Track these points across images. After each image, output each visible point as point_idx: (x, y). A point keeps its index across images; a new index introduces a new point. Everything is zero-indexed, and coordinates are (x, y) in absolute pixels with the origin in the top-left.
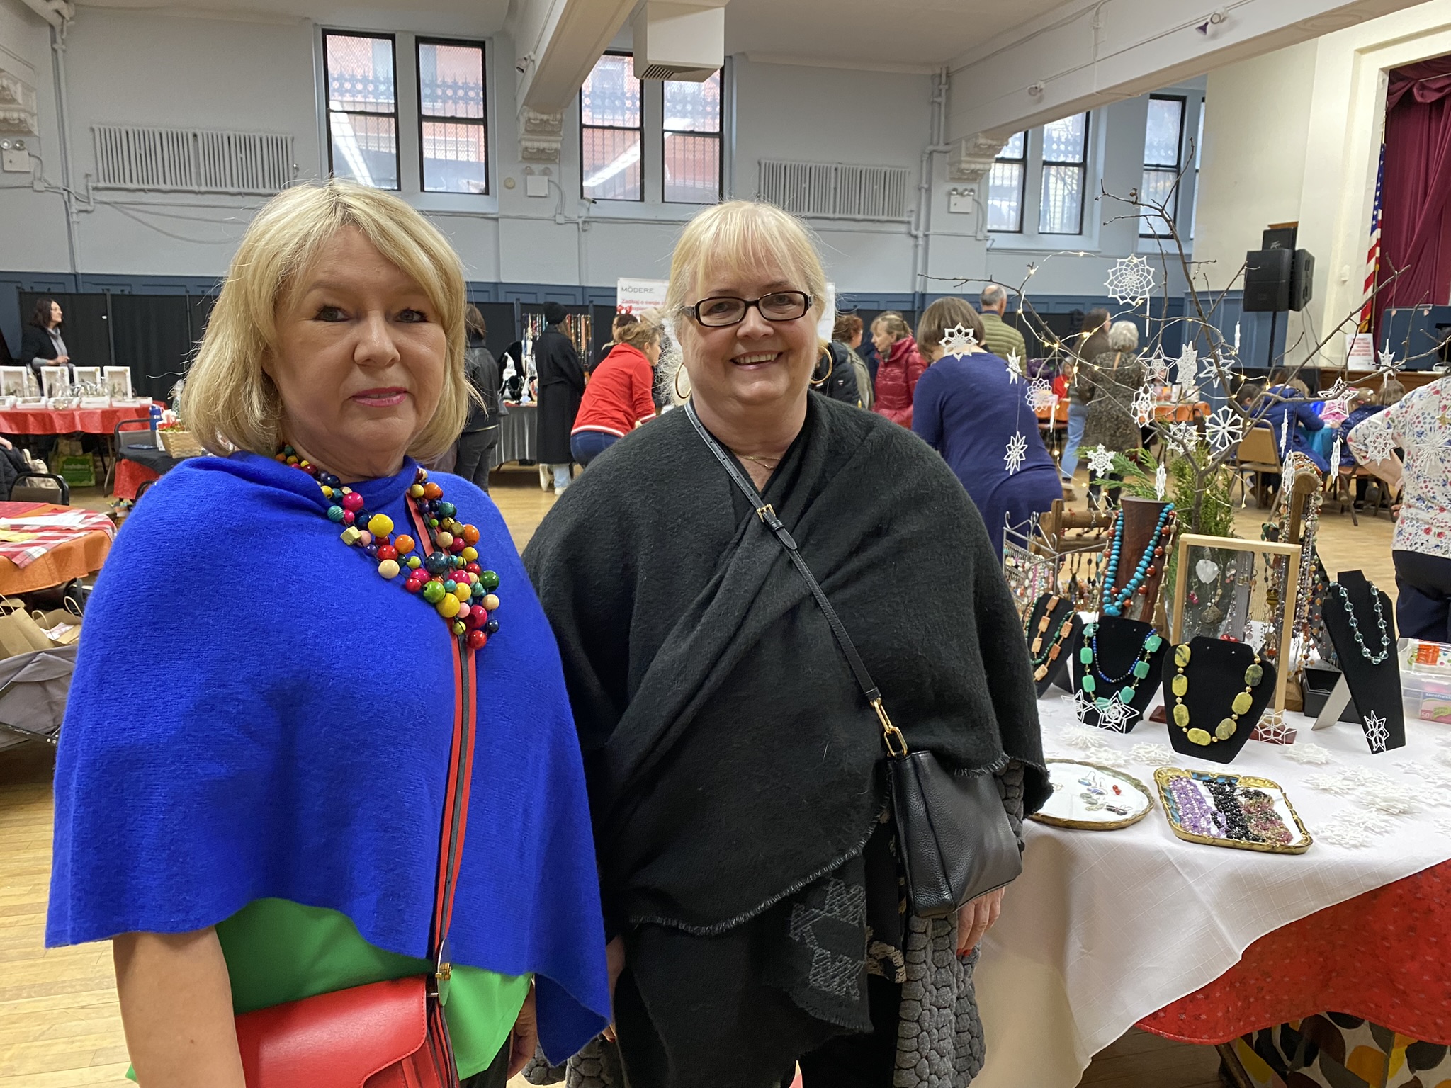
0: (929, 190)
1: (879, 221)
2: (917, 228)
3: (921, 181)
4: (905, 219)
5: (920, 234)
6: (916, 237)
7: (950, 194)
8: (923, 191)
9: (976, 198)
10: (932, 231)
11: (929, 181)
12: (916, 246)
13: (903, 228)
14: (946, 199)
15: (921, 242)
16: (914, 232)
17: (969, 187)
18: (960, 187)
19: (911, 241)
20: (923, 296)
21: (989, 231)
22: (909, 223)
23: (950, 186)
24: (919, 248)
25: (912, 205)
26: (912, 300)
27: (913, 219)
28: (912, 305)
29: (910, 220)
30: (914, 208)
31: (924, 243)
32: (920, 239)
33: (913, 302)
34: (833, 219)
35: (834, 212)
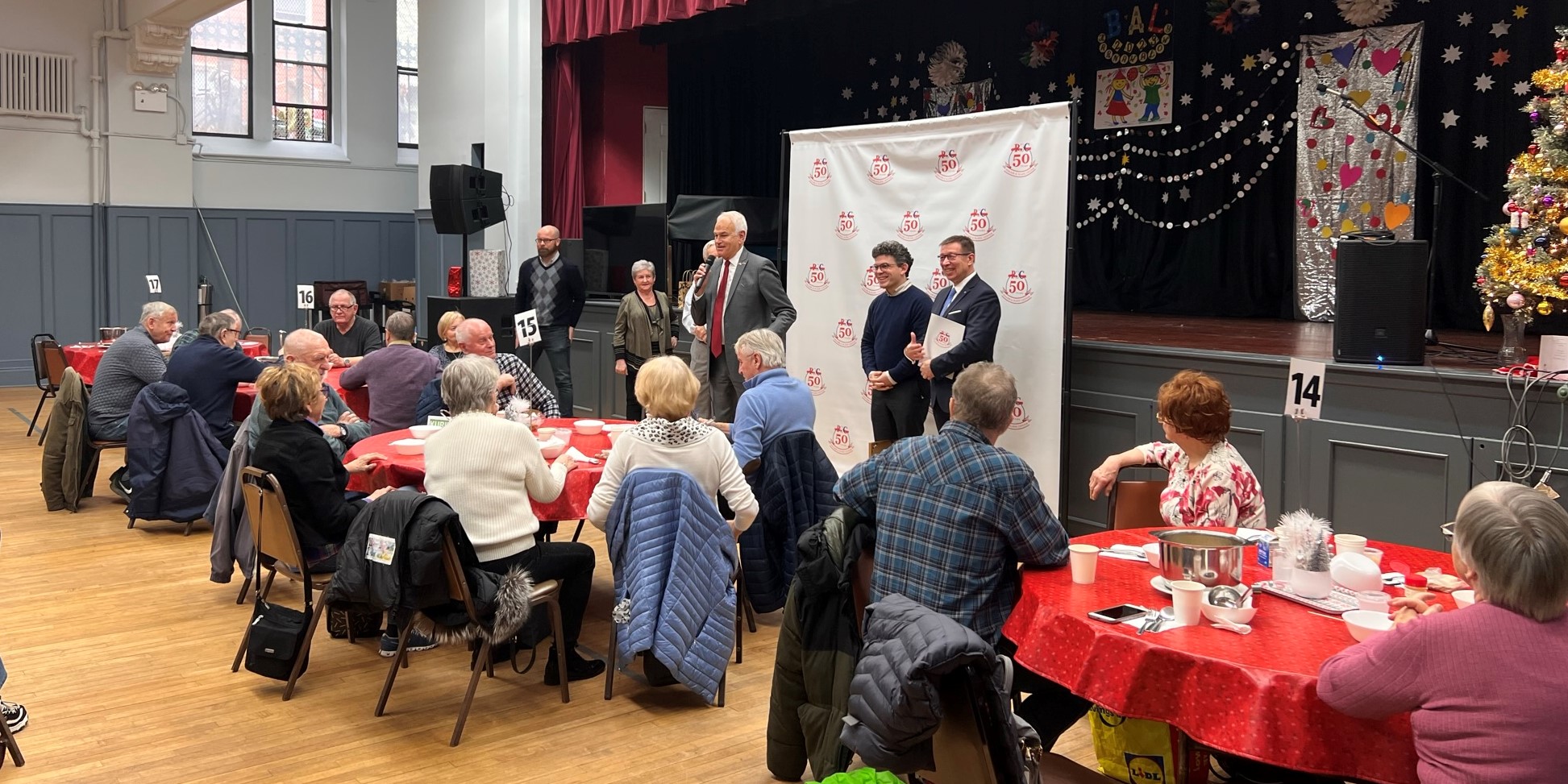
0: (104, 83)
1: (30, 117)
2: (91, 128)
3: (92, 73)
4: (71, 115)
5: (95, 134)
6: (89, 138)
7: (133, 89)
8: (96, 84)
9: (174, 96)
10: (111, 130)
11: (103, 72)
12: (91, 149)
13: (73, 126)
14: (131, 94)
15: (96, 143)
16: (85, 132)
17: (160, 81)
18: (147, 81)
19: (85, 143)
20: (105, 209)
21: (195, 134)
22: (77, 121)
23: (131, 80)
24: (96, 152)
25: (82, 100)
26: (90, 213)
27: (82, 117)
28: (89, 219)
29: (79, 117)
30: (85, 103)
31: (102, 146)
32: (96, 141)
33: (92, 216)
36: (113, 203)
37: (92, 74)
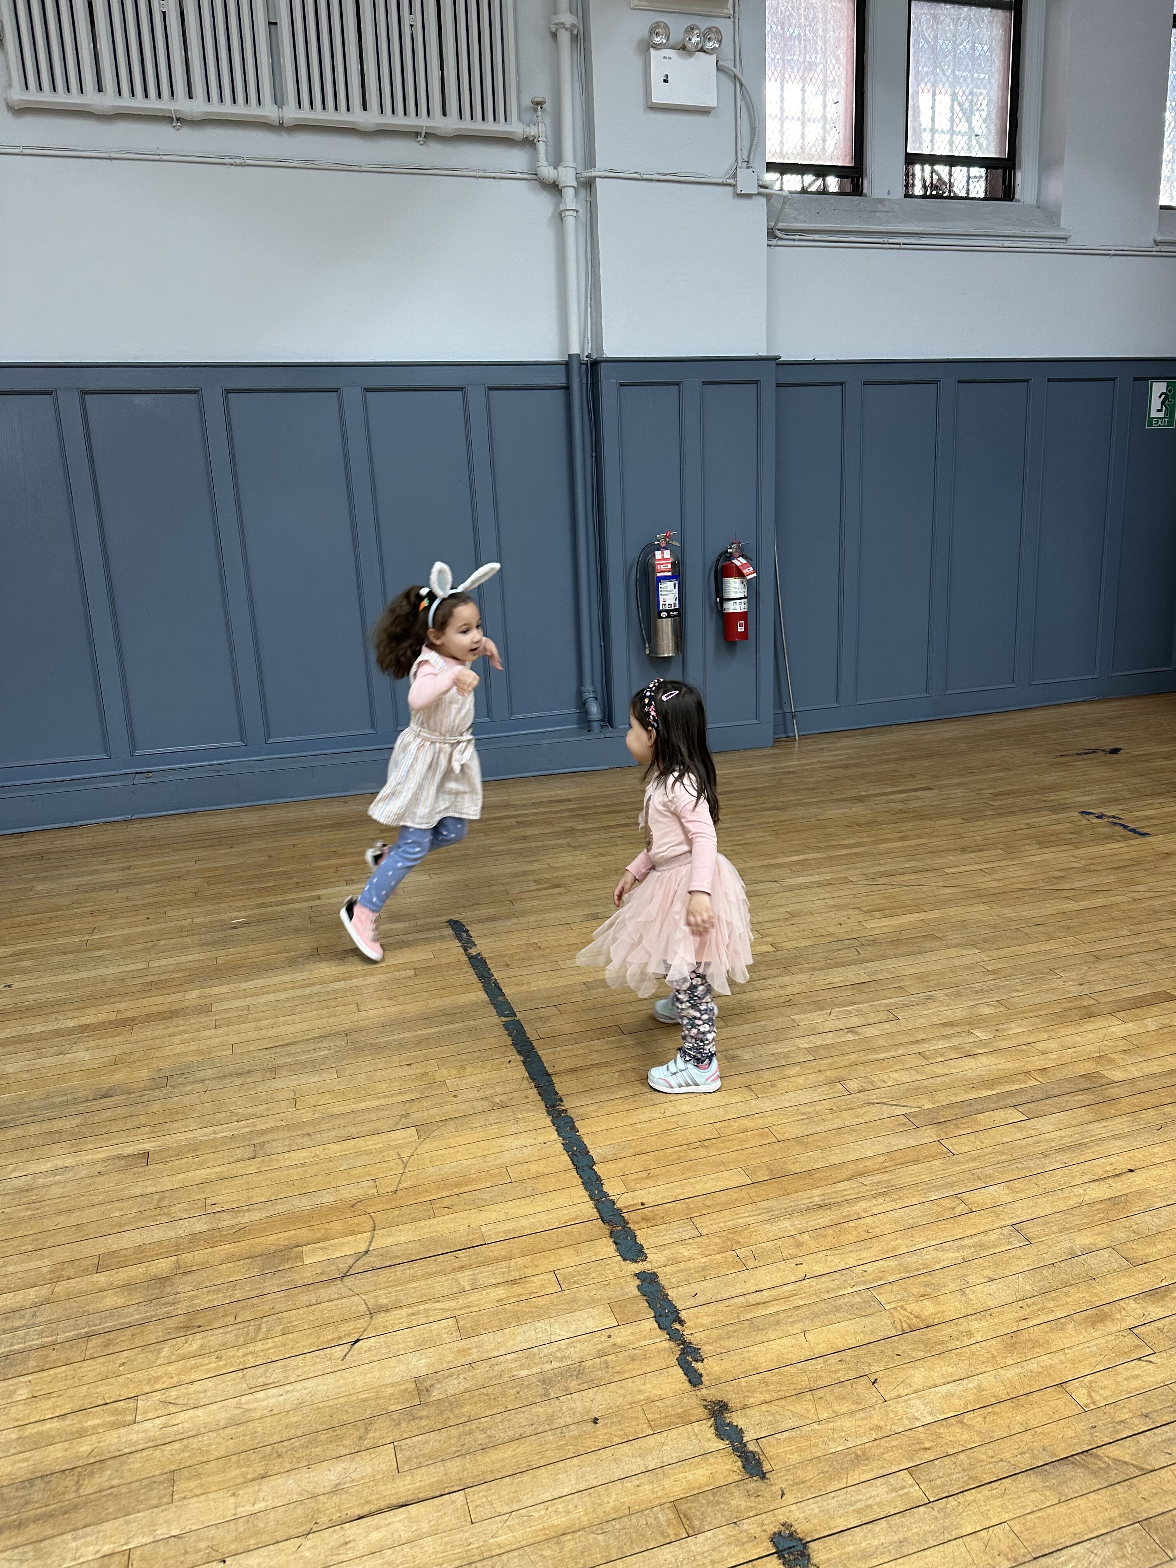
0: (582, 36)
1: (430, 136)
2: (557, 161)
3: (554, 11)
4: (516, 128)
5: (567, 176)
6: (554, 188)
7: (647, 46)
8: (565, 37)
9: (729, 65)
10: (602, 162)
11: (580, 4)
12: (560, 217)
13: (517, 159)
14: (637, 63)
15: (570, 199)
16: (547, 172)
18: (676, 24)
19: (543, 202)
20: (594, 366)
21: (771, 167)
22: (529, 142)
23: (644, 22)
24: (570, 221)
25: (538, 84)
26: (562, 381)
27: (541, 130)
28: (560, 394)
29: (532, 131)
30: (541, 91)
31: (583, 205)
32: (569, 193)
33: (567, 388)
34: (280, 127)
35: (278, 101)
36: (611, 350)
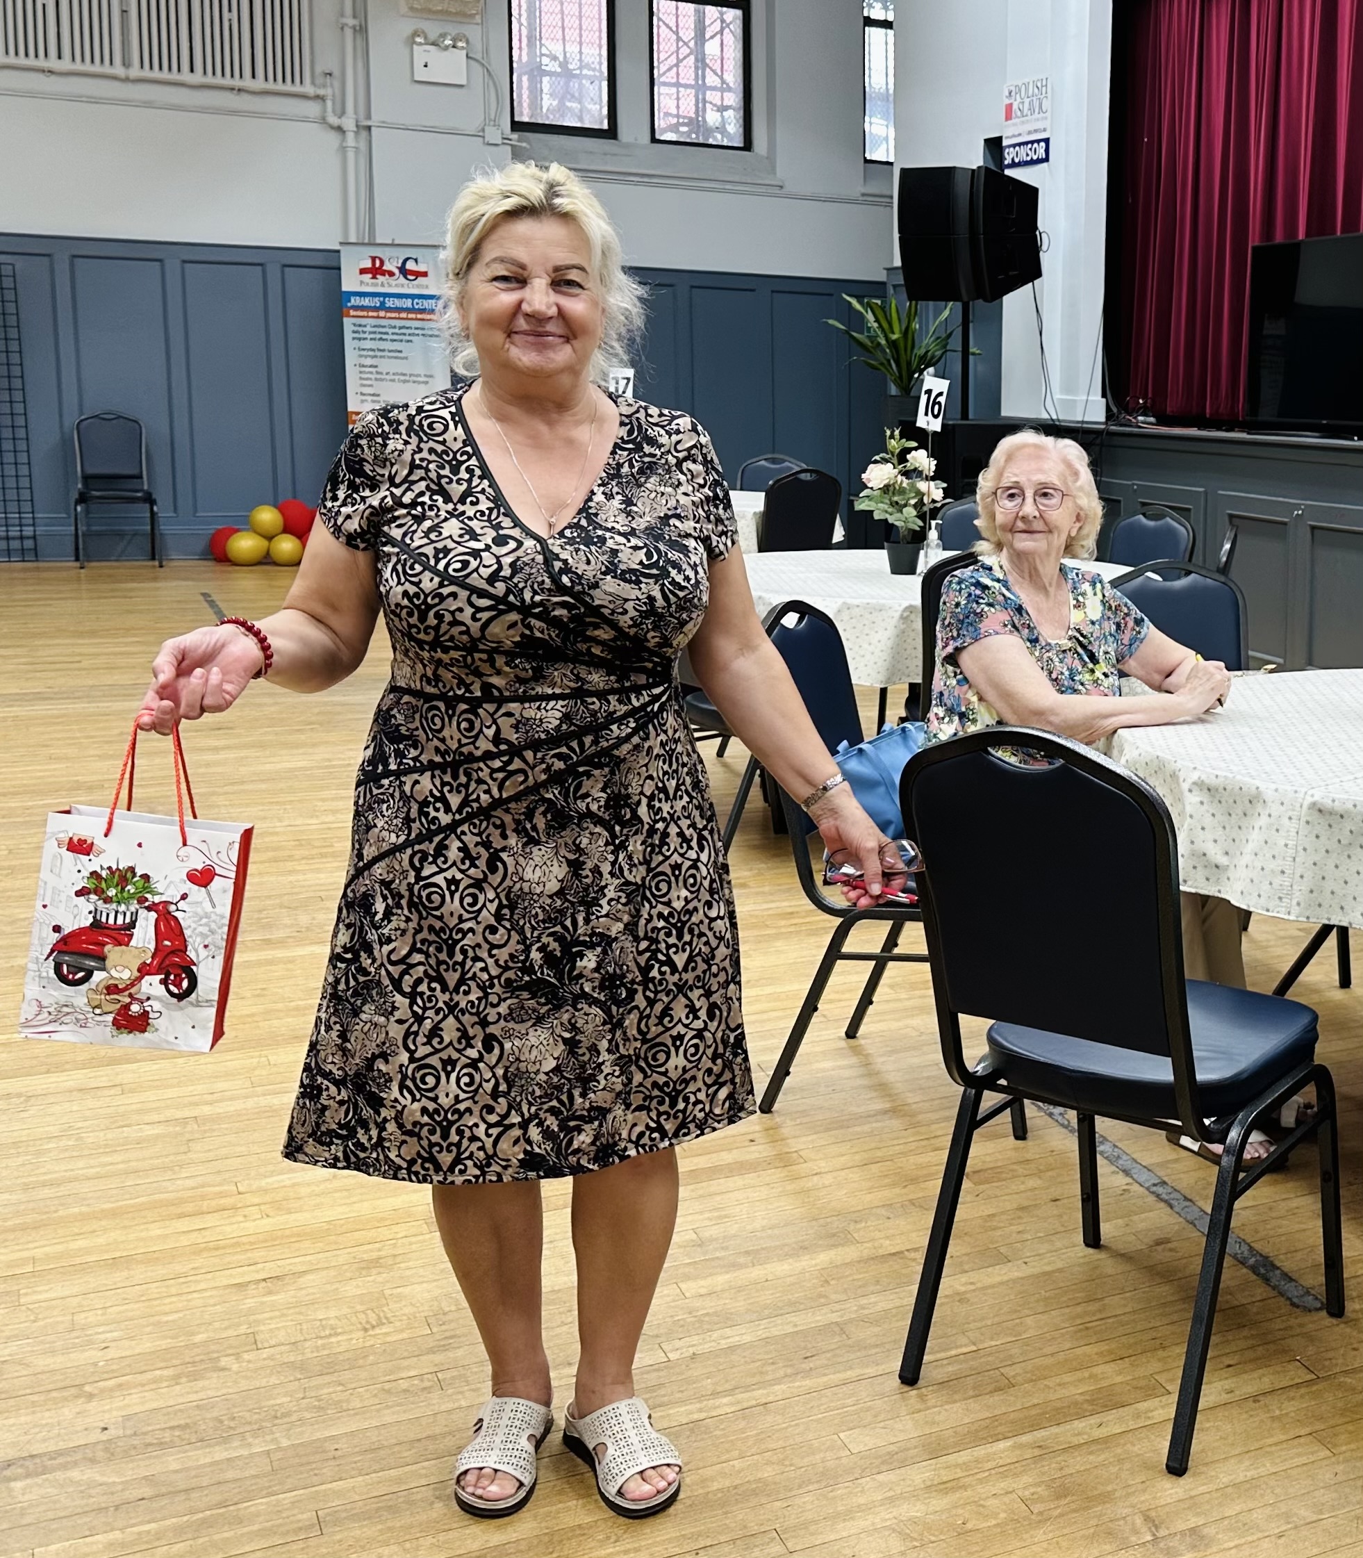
0: (362, 31)
1: (244, 91)
2: (343, 113)
4: (308, 89)
5: (349, 123)
6: (339, 130)
7: (411, 41)
8: (349, 33)
9: (479, 56)
10: (376, 116)
12: (343, 149)
13: (312, 108)
14: (407, 51)
15: (350, 139)
16: (333, 120)
17: (453, 30)
18: (433, 30)
19: (333, 137)
21: (517, 126)
22: (319, 99)
23: (407, 27)
24: (351, 155)
25: (326, 61)
27: (327, 92)
29: (321, 92)
30: (331, 66)
31: (363, 145)
32: (350, 137)
34: (127, 80)
35: (126, 64)
37: (342, 15)
